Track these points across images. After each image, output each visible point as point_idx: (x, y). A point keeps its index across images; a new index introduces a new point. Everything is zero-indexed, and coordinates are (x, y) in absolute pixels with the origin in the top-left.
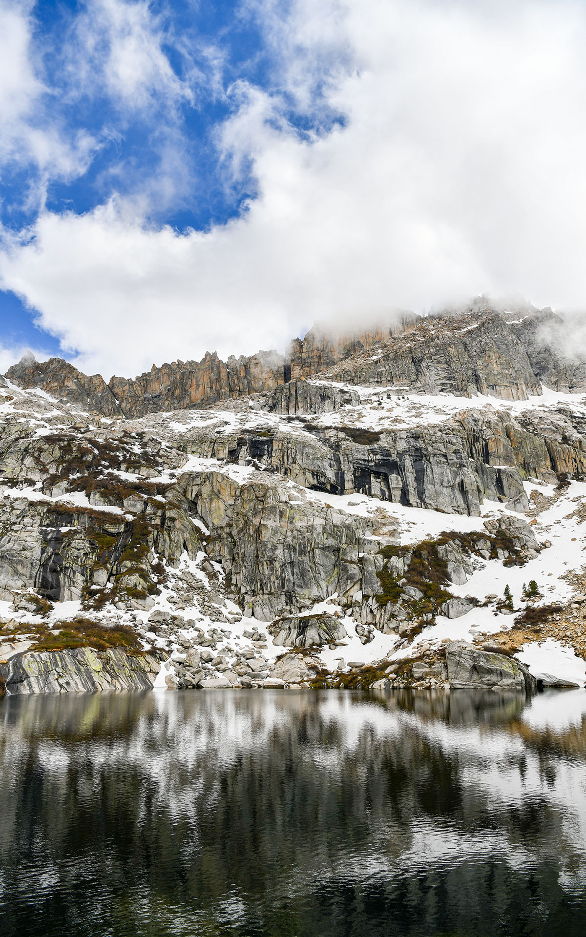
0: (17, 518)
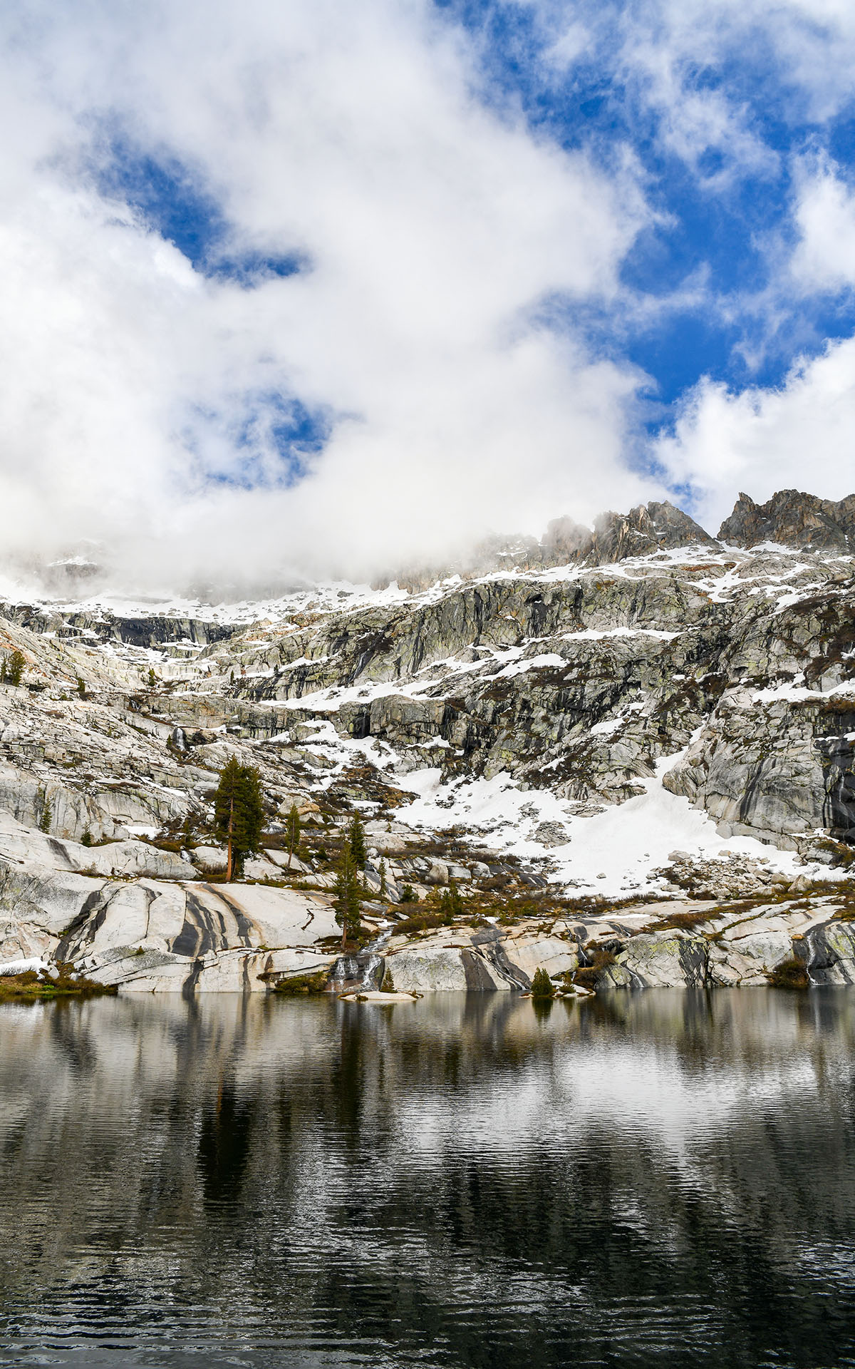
0: (779, 730)
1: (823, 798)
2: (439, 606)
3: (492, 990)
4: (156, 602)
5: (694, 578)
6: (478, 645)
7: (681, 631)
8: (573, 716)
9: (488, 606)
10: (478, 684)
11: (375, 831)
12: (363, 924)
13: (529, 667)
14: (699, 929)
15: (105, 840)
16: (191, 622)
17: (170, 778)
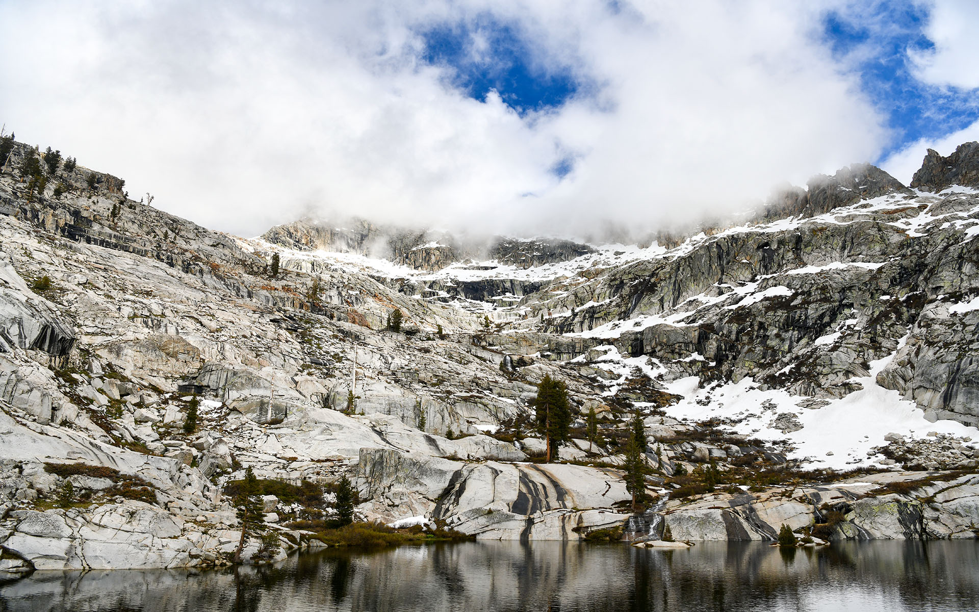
2: (690, 257)
3: (748, 540)
4: (486, 268)
5: (893, 220)
6: (722, 283)
7: (885, 261)
8: (799, 332)
9: (728, 254)
10: (723, 312)
11: (651, 423)
12: (647, 492)
13: (762, 297)
14: (914, 494)
15: (462, 435)
16: (511, 281)
17: (503, 391)
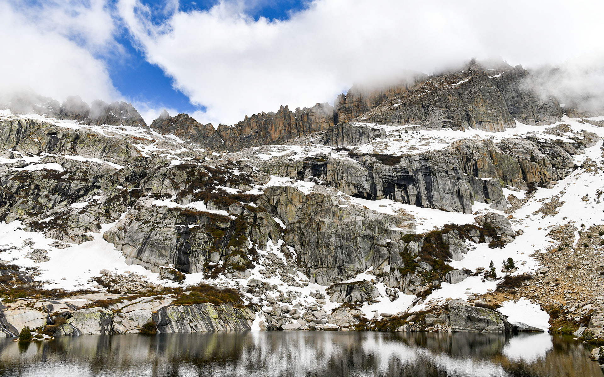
0: (161, 219)
1: (175, 251)
5: (136, 143)
6: (15, 150)
7: (125, 166)
8: (62, 197)
9: (25, 131)
10: (10, 171)
13: (42, 168)
14: (111, 307)
